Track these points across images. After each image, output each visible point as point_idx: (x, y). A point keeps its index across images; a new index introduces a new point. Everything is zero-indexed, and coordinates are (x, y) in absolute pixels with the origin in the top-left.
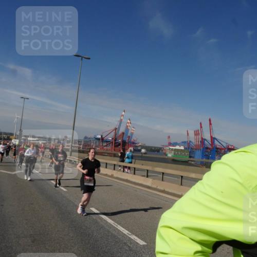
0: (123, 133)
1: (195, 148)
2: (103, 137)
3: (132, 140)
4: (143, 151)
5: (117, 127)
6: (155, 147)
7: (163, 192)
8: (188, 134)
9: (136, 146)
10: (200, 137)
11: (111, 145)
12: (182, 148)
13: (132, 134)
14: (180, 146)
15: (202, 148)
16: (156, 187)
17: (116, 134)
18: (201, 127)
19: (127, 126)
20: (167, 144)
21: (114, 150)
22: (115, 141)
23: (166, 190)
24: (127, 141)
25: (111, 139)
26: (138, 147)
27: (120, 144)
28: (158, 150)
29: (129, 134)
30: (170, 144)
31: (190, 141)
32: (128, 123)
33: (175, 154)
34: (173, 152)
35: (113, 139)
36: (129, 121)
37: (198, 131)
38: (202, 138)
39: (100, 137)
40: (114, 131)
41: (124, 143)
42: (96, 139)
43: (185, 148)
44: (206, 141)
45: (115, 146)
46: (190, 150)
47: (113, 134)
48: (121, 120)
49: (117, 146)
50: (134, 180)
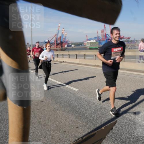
0: (61, 37)
1: (101, 40)
2: (49, 41)
3: (66, 40)
4: (73, 46)
5: (57, 34)
6: (79, 43)
7: (86, 65)
8: (97, 32)
9: (68, 44)
10: (104, 33)
11: (54, 45)
12: (94, 41)
13: (66, 37)
14: (93, 40)
15: (106, 40)
16: (81, 63)
17: (56, 38)
18: (105, 27)
19: (62, 33)
20: (86, 40)
21: (56, 47)
22: (56, 42)
23: (87, 64)
24: (63, 41)
25: (54, 41)
26: (69, 44)
27: (59, 44)
28: (81, 44)
29: (64, 37)
30: (88, 40)
31: (99, 37)
32: (63, 30)
33: (90, 45)
34: (89, 44)
35: (55, 41)
36: (63, 29)
37: (103, 30)
38: (106, 34)
39: (47, 41)
40: (55, 36)
41: (62, 43)
42: (45, 42)
43: (96, 41)
44: (108, 36)
45: (56, 45)
46: (99, 42)
47: (55, 38)
48: (59, 29)
49: (58, 45)
50: (69, 61)
